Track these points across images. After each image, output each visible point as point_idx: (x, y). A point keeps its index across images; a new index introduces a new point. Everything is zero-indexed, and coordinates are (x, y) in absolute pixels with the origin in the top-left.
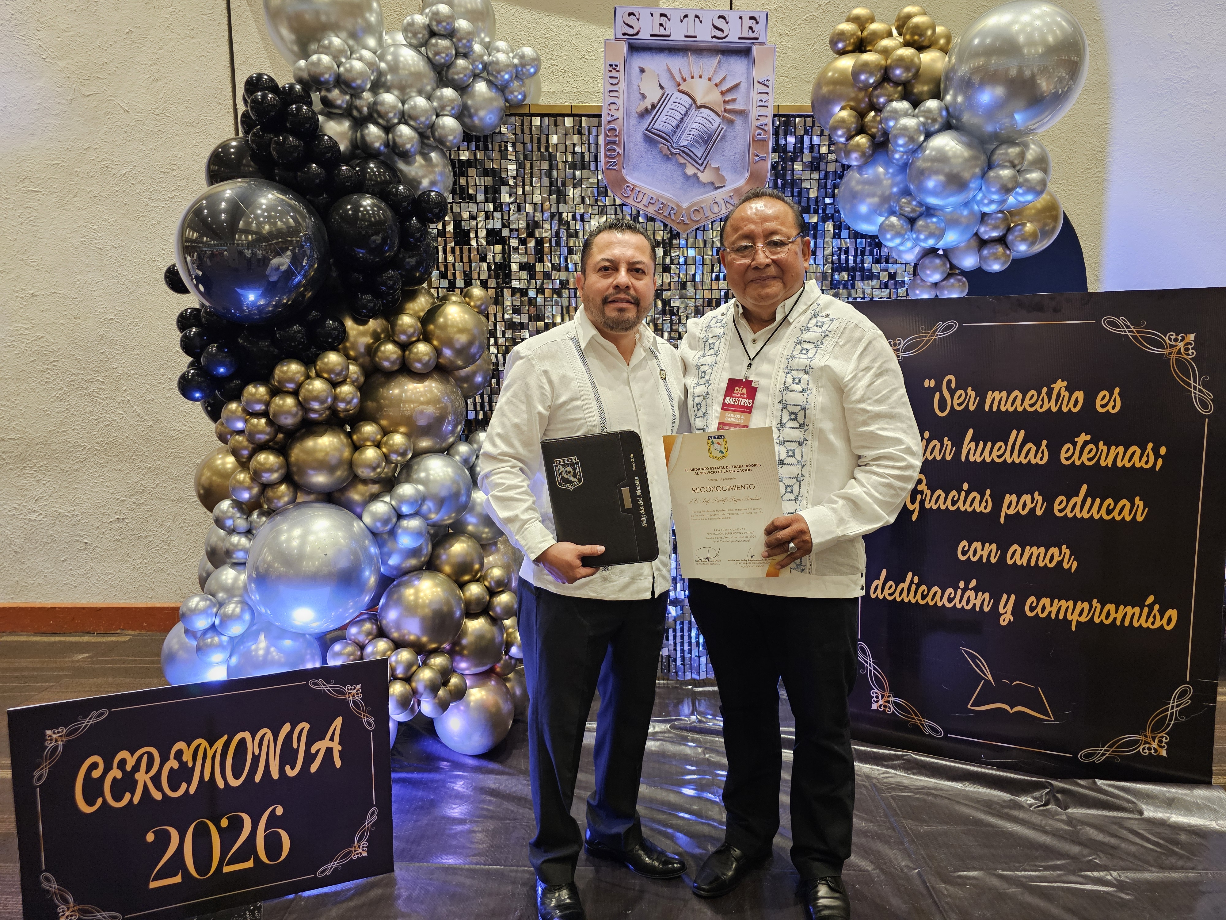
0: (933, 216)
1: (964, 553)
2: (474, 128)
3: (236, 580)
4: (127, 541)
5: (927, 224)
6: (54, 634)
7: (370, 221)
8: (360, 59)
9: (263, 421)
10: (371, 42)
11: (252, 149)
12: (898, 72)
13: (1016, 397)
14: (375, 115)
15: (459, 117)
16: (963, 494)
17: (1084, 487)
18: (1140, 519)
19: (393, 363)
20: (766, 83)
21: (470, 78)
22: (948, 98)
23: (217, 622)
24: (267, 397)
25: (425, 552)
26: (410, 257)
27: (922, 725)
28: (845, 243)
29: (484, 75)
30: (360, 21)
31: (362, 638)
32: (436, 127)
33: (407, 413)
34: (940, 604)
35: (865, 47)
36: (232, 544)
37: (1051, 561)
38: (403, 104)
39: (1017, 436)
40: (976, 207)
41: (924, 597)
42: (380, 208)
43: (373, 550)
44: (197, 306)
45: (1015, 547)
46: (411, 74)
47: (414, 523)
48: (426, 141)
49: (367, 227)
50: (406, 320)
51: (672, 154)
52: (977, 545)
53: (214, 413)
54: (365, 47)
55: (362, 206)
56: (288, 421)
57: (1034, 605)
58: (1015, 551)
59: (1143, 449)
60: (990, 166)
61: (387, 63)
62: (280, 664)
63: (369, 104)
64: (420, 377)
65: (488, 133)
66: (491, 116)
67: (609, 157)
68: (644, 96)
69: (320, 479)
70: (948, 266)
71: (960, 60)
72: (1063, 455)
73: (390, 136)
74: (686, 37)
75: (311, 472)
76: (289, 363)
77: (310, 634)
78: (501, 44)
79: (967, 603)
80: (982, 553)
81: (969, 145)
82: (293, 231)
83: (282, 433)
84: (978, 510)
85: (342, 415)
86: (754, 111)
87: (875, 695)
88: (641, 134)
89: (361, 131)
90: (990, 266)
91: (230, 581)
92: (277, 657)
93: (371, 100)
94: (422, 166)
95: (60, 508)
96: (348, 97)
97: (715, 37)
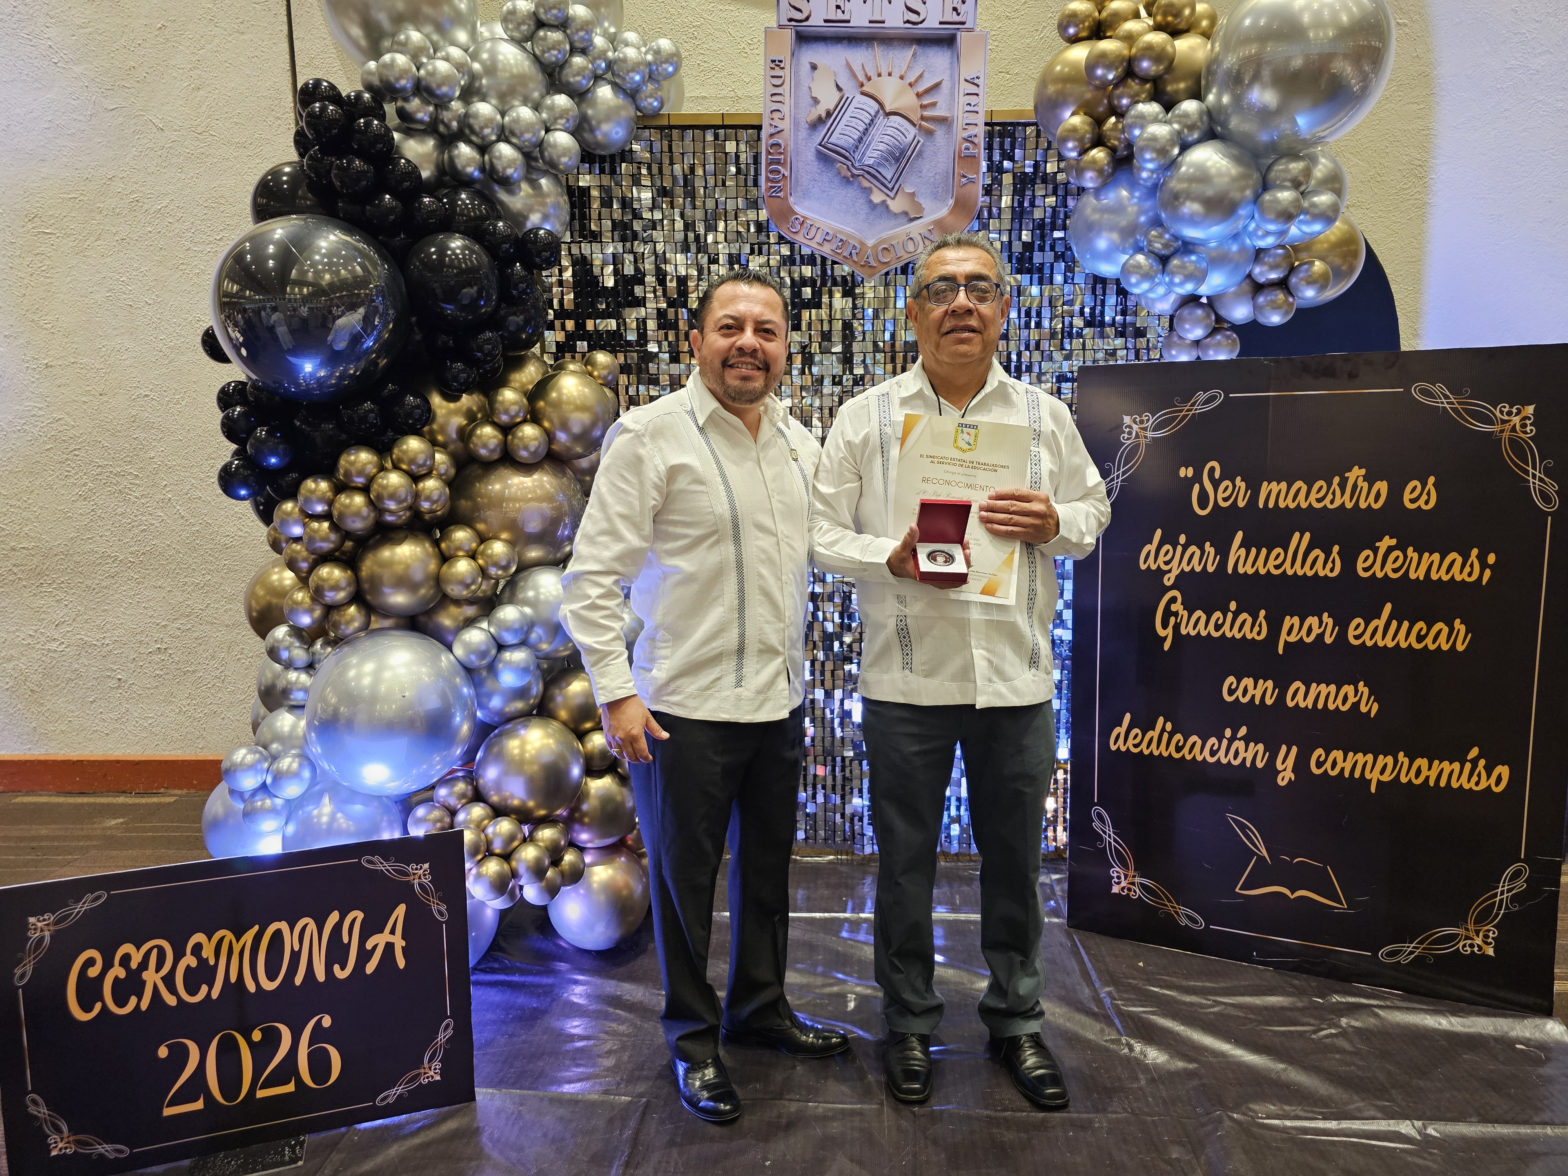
0: (1192, 252)
1: (1231, 692)
2: (599, 145)
3: (294, 727)
4: (170, 676)
5: (1184, 263)
6: (82, 794)
7: (460, 268)
8: (447, 59)
9: (326, 525)
10: (462, 36)
11: (310, 178)
12: (1145, 64)
13: (1300, 489)
14: (467, 131)
15: (576, 132)
16: (1230, 616)
17: (1388, 607)
18: (1460, 648)
19: (492, 451)
20: (976, 81)
21: (589, 81)
22: (1211, 98)
23: (269, 781)
24: (330, 494)
25: (534, 691)
26: (515, 314)
27: (1177, 913)
28: (1080, 288)
29: (609, 76)
30: (446, 8)
31: (453, 802)
32: (545, 145)
33: (512, 515)
34: (1199, 758)
35: (1105, 32)
36: (289, 682)
37: (1343, 704)
38: (503, 117)
39: (1300, 540)
40: (1248, 241)
41: (1178, 749)
42: (472, 252)
43: (465, 690)
44: (243, 378)
45: (1297, 684)
46: (513, 76)
47: (518, 656)
48: (533, 164)
49: (456, 275)
50: (508, 395)
51: (853, 175)
52: (1248, 682)
53: (266, 515)
54: (454, 43)
55: (449, 249)
56: (357, 525)
57: (1322, 759)
58: (1297, 690)
59: (1466, 558)
60: (1265, 186)
61: (482, 63)
62: (349, 835)
63: (459, 116)
64: (527, 468)
65: (613, 151)
66: (618, 129)
67: (772, 181)
68: (816, 101)
69: (399, 599)
70: (1213, 318)
71: (1227, 47)
72: (1360, 565)
73: (487, 157)
74: (871, 22)
75: (387, 590)
76: (358, 450)
77: (387, 797)
78: (631, 36)
79: (1235, 758)
80: (1254, 692)
81: (1237, 160)
82: (361, 282)
83: (352, 540)
84: (1249, 636)
85: (427, 517)
86: (960, 118)
87: (1115, 875)
88: (813, 150)
89: (449, 152)
90: (1267, 318)
91: (286, 729)
92: (344, 825)
93: (462, 111)
94: (529, 196)
95: (86, 635)
96: (431, 108)
97: (908, 22)
